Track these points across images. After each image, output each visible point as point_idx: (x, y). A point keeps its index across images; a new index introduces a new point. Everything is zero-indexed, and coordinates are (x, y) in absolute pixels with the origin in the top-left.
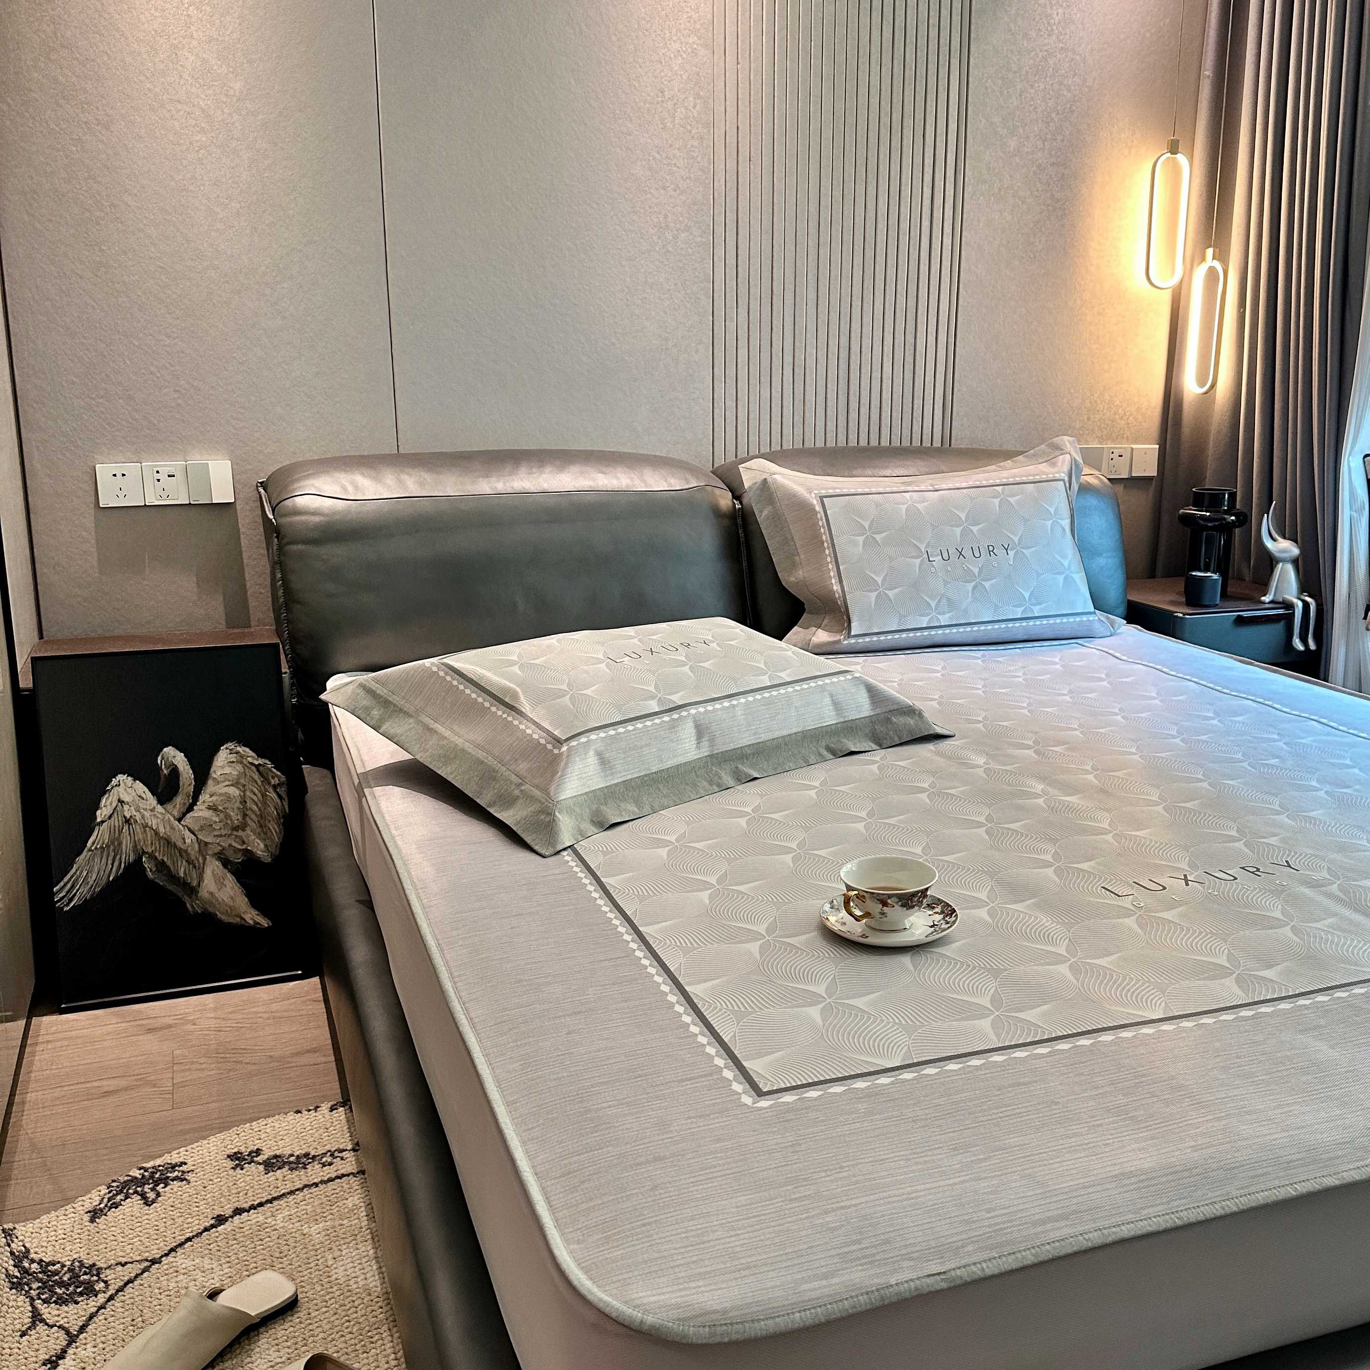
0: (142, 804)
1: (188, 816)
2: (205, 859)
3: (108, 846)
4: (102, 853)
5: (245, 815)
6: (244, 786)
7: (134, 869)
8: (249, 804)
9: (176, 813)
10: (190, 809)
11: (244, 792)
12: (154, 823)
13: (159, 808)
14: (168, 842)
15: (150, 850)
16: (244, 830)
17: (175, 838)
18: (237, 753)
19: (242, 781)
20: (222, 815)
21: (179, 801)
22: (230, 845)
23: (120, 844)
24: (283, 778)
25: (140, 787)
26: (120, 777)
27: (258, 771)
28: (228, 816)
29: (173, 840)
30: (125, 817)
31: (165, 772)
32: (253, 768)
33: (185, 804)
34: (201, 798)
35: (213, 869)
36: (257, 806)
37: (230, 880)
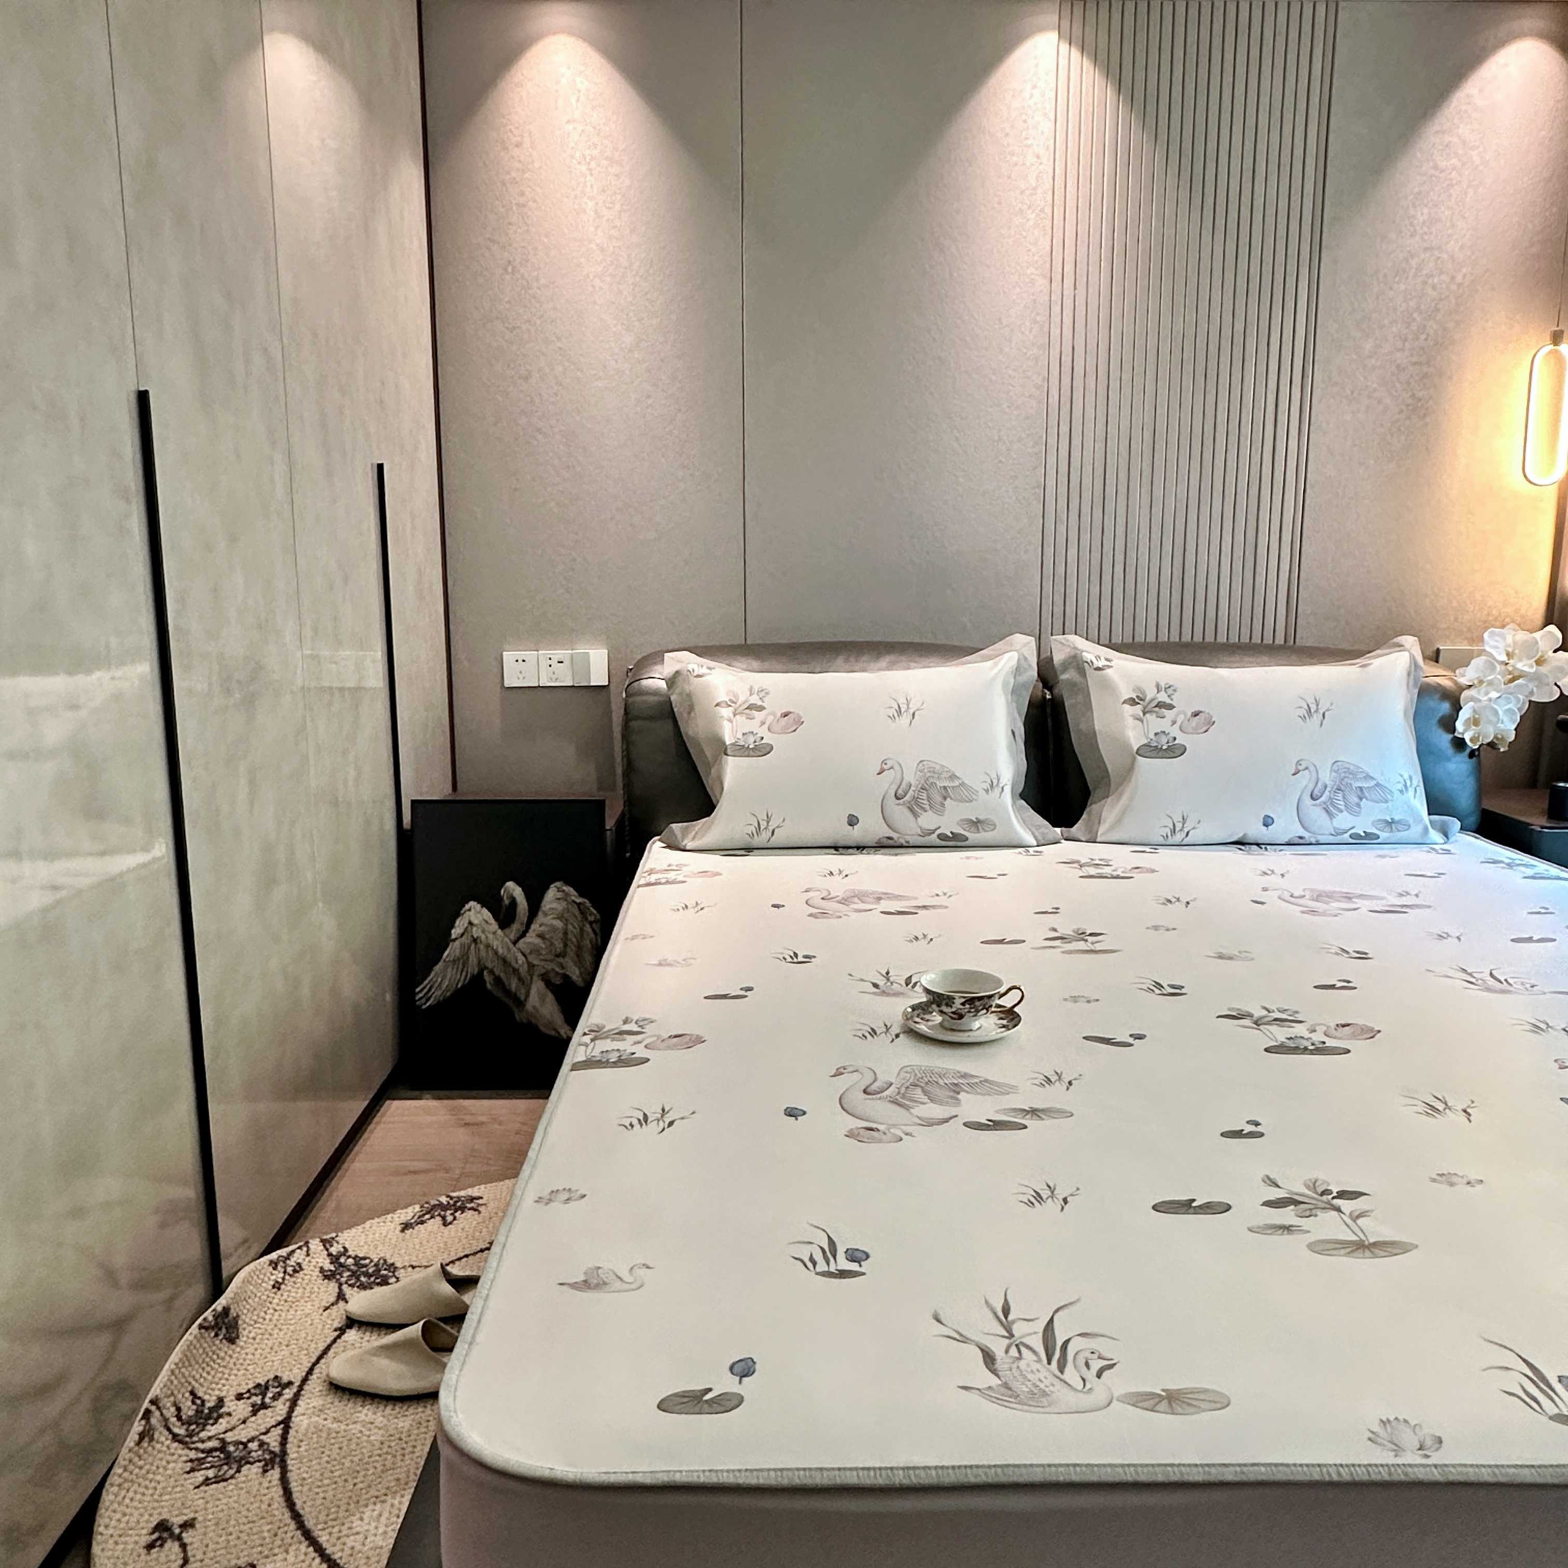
0: (486, 927)
1: (522, 941)
2: (532, 979)
3: (459, 959)
4: (454, 965)
5: (566, 945)
6: (567, 920)
7: (477, 979)
8: (570, 936)
9: (512, 937)
10: (523, 935)
11: (566, 925)
12: (495, 944)
13: (499, 932)
14: (504, 961)
15: (489, 965)
16: (563, 957)
17: (509, 957)
18: (563, 891)
19: (566, 915)
20: (548, 943)
21: (516, 927)
22: (553, 970)
23: (468, 958)
24: (598, 917)
25: (486, 914)
26: (472, 904)
27: (579, 908)
28: (552, 944)
29: (509, 960)
30: (472, 936)
31: (506, 902)
32: (575, 906)
33: (519, 930)
34: (533, 927)
35: (538, 986)
36: (575, 937)
37: (550, 997)
